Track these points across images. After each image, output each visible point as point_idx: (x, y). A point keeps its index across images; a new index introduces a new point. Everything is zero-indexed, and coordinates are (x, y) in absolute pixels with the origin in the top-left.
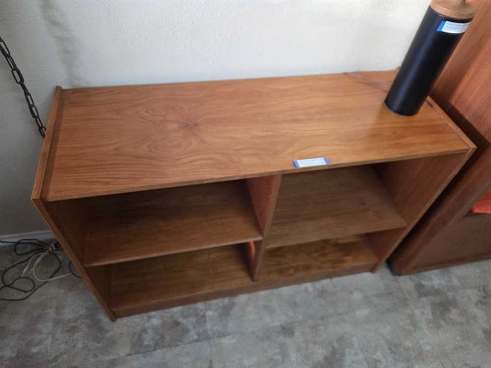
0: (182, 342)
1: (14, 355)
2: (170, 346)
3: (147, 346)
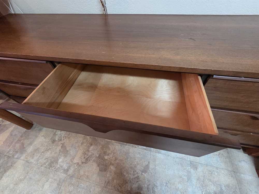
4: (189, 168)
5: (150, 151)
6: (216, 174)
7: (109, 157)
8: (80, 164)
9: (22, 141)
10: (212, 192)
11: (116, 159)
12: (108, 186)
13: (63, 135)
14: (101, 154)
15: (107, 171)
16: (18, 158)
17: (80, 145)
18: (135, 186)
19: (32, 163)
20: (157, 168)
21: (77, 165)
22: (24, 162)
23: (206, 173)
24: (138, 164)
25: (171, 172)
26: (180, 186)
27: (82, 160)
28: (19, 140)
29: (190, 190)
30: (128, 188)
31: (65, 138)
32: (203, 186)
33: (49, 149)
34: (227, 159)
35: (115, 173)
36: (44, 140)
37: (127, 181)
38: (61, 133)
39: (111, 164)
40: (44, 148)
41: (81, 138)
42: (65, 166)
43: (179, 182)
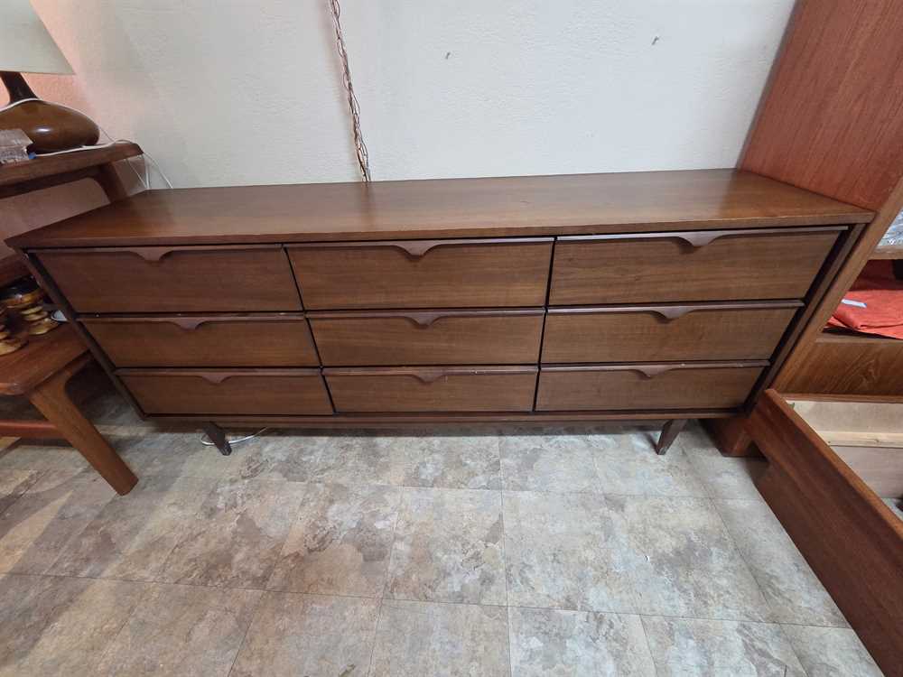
0: (466, 485)
1: (284, 459)
2: (451, 486)
3: (423, 481)
4: (604, 510)
5: (500, 488)
6: (671, 510)
7: (387, 522)
8: (302, 554)
9: (102, 529)
10: (669, 550)
11: (409, 524)
12: (395, 594)
13: (239, 493)
14: (362, 519)
15: (386, 557)
16: (91, 577)
17: (297, 508)
18: (472, 578)
19: (143, 580)
20: (522, 523)
21: (293, 561)
22: (113, 584)
23: (646, 514)
24: (471, 525)
25: (561, 528)
26: (590, 555)
27: (307, 543)
28: (92, 528)
29: (616, 558)
30: (453, 587)
31: (248, 499)
32: (646, 542)
33: (199, 534)
34: (689, 476)
35: (411, 558)
36: (180, 513)
37: (448, 571)
38: (233, 487)
39: (395, 538)
40: (181, 534)
41: (296, 491)
42: (256, 569)
43: (588, 546)
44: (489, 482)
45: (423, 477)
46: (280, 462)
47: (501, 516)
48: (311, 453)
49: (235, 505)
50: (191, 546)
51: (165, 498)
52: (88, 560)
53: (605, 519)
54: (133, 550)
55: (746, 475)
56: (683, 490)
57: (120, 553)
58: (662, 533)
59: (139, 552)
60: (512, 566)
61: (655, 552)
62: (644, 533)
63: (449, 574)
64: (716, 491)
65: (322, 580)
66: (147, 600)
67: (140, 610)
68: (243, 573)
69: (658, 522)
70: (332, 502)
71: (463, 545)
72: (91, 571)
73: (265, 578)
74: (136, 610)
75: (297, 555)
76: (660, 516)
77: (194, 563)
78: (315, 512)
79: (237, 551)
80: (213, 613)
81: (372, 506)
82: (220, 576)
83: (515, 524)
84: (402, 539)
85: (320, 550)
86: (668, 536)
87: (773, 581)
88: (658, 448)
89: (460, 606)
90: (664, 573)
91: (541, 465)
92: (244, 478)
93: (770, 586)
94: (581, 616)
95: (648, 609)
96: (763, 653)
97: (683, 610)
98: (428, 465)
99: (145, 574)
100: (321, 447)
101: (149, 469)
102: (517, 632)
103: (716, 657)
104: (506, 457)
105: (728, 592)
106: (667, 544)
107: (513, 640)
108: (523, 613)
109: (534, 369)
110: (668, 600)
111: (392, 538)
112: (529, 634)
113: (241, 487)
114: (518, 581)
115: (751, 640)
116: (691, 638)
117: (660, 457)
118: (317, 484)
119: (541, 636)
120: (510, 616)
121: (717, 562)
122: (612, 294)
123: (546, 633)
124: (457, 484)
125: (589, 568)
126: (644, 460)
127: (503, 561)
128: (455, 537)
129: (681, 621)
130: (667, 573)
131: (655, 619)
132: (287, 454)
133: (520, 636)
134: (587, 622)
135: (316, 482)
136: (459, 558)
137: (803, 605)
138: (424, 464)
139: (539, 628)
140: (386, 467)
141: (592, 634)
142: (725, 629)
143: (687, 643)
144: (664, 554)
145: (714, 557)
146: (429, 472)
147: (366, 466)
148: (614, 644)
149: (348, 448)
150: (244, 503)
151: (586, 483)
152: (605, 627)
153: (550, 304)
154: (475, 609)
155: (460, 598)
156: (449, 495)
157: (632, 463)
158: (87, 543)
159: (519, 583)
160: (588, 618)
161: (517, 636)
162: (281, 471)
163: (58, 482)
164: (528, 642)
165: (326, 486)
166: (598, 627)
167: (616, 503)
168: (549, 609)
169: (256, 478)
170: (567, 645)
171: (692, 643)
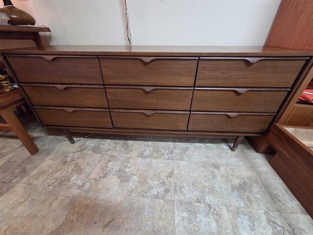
0: (160, 158)
1: (93, 146)
2: (155, 158)
3: (144, 156)
4: (212, 169)
5: (173, 160)
6: (237, 170)
7: (130, 169)
8: (97, 179)
9: (23, 166)
10: (237, 184)
11: (138, 170)
12: (132, 194)
13: (76, 157)
14: (121, 168)
15: (129, 181)
16: (17, 182)
17: (97, 162)
18: (162, 190)
19: (36, 184)
20: (181, 172)
21: (94, 181)
22: (25, 185)
23: (228, 171)
24: (162, 172)
25: (196, 174)
26: (206, 184)
27: (99, 175)
28: (20, 166)
29: (216, 185)
30: (154, 193)
31: (79, 159)
32: (228, 180)
33: (59, 170)
34: (244, 159)
35: (139, 182)
36: (53, 162)
37: (152, 187)
38: (73, 155)
39: (133, 175)
40: (52, 169)
41: (97, 157)
42: (79, 183)
43: (205, 181)
44: (169, 157)
45: (144, 155)
46: (92, 147)
47: (173, 169)
48: (104, 145)
49: (74, 161)
50: (56, 173)
51: (48, 157)
52: (16, 177)
53: (212, 172)
54: (34, 174)
55: (265, 159)
56: (241, 163)
57: (29, 175)
58: (234, 177)
59: (36, 175)
60: (177, 186)
61: (231, 184)
62: (227, 177)
63: (153, 188)
64: (254, 164)
65: (104, 188)
66: (36, 191)
67: (33, 195)
68: (74, 184)
69: (232, 174)
70: (110, 161)
71: (158, 178)
72: (17, 180)
73: (82, 186)
74: (32, 195)
75: (95, 179)
76: (233, 172)
77: (56, 180)
78: (103, 164)
79: (73, 176)
80: (61, 197)
81: (125, 163)
82: (65, 184)
83: (178, 172)
84: (135, 175)
85: (104, 178)
86: (236, 179)
87: (277, 196)
88: (232, 149)
89: (156, 200)
90: (235, 192)
91: (189, 152)
92: (78, 152)
93: (276, 198)
94: (203, 206)
95: (229, 204)
96: (274, 223)
97: (243, 205)
98: (147, 151)
99: (37, 182)
100: (107, 143)
101: (44, 147)
102: (178, 210)
103: (256, 223)
104: (176, 149)
105: (260, 200)
106: (236, 182)
107: (176, 213)
108: (180, 203)
109: (188, 113)
110: (236, 202)
111: (132, 174)
112: (183, 211)
113: (76, 155)
114: (179, 192)
115: (270, 218)
116: (246, 216)
117: (233, 152)
118: (105, 155)
119: (188, 212)
120: (175, 204)
121: (255, 189)
122: (219, 82)
123: (189, 211)
124: (157, 158)
125: (206, 189)
126: (227, 153)
127: (173, 185)
128: (155, 175)
129: (242, 209)
130: (236, 192)
131: (232, 208)
132: (95, 145)
133: (179, 211)
134: (205, 208)
135: (104, 154)
136: (157, 183)
137: (289, 206)
138: (145, 150)
139: (186, 209)
140: (131, 150)
141: (207, 212)
142: (259, 213)
143: (244, 218)
144: (235, 185)
145: (254, 187)
146: (147, 153)
147: (124, 150)
148: (216, 216)
149: (117, 144)
150: (77, 160)
151: (205, 159)
152: (212, 210)
153: (196, 86)
154: (162, 201)
155: (156, 197)
156: (154, 161)
157: (222, 154)
158: (17, 171)
159: (179, 193)
160: (205, 206)
161: (178, 211)
162: (92, 150)
163: (9, 150)
164: (182, 214)
165: (108, 156)
166: (209, 210)
167: (217, 167)
168: (190, 203)
169: (82, 152)
170: (198, 215)
171: (246, 217)
